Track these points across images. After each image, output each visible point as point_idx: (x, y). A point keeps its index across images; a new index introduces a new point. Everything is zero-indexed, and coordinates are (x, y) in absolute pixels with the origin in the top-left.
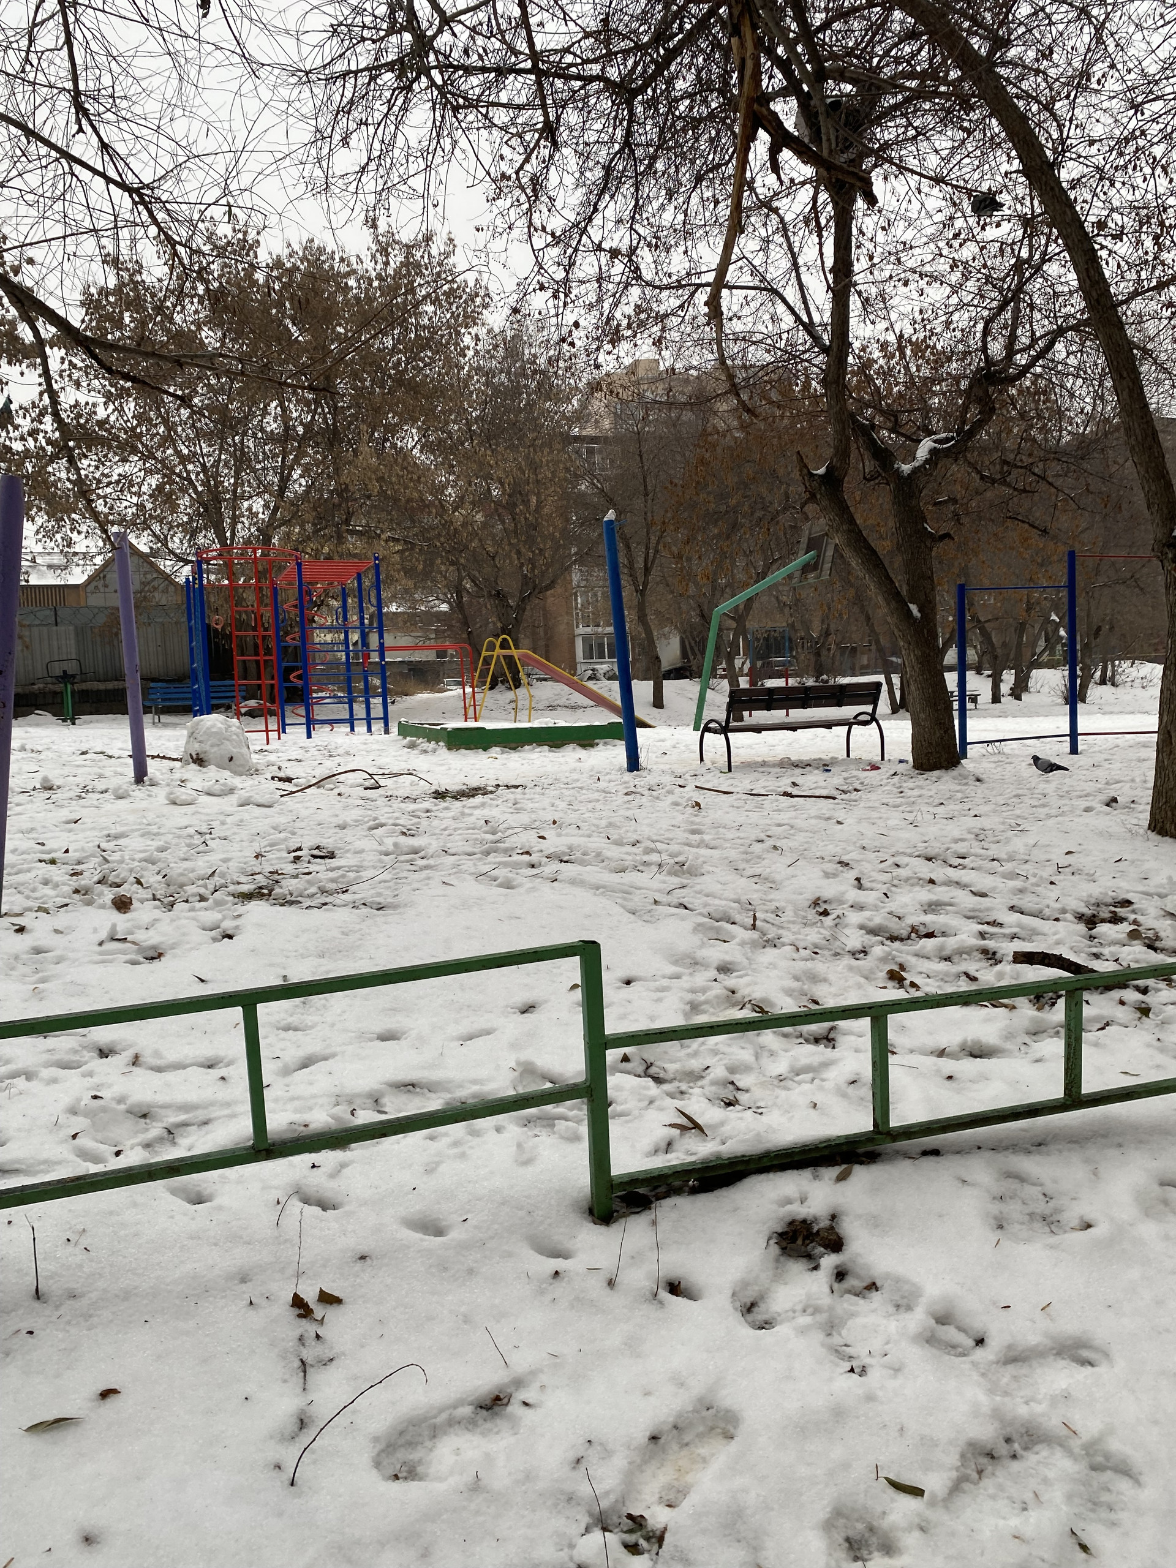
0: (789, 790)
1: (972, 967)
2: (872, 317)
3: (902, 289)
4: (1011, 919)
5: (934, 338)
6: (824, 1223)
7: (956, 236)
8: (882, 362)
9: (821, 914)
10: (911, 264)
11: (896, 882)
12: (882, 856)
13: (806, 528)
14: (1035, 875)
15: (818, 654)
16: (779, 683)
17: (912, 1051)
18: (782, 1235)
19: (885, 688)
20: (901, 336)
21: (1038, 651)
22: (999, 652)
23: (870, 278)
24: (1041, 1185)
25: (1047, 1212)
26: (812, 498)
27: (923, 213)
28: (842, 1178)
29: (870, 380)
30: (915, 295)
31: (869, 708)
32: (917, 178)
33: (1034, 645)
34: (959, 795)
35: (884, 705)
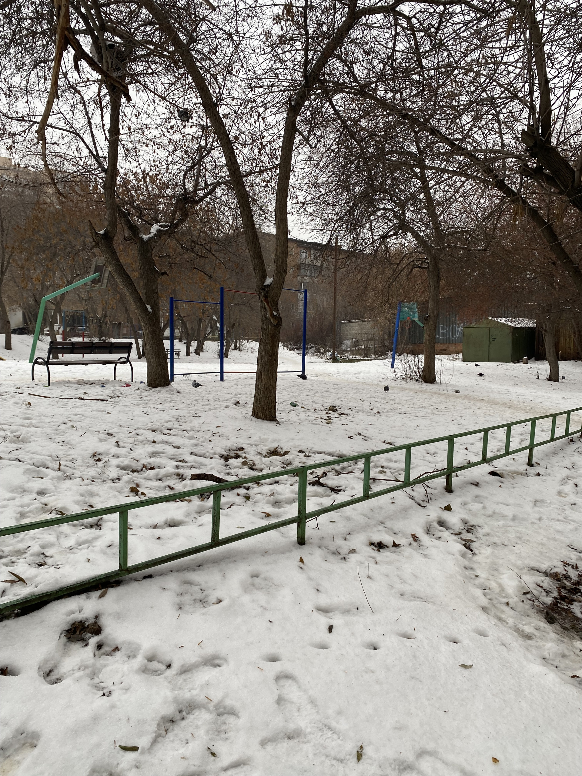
0: (82, 396)
1: (171, 483)
2: (129, 159)
3: (144, 148)
4: (191, 459)
5: (160, 176)
6: (92, 621)
7: (172, 128)
8: (134, 182)
9: (97, 461)
10: (149, 136)
11: (136, 443)
12: (130, 430)
13: (94, 260)
14: (202, 437)
15: (100, 326)
16: (79, 340)
17: (140, 527)
18: (68, 631)
19: (134, 346)
20: (144, 171)
21: (208, 332)
22: (190, 332)
23: (129, 139)
24: (200, 585)
25: (202, 598)
26: (97, 245)
27: (155, 113)
28: (102, 596)
29: (128, 190)
30: (151, 152)
31: (126, 355)
32: (153, 94)
33: (206, 330)
34: (169, 400)
35: (134, 354)
